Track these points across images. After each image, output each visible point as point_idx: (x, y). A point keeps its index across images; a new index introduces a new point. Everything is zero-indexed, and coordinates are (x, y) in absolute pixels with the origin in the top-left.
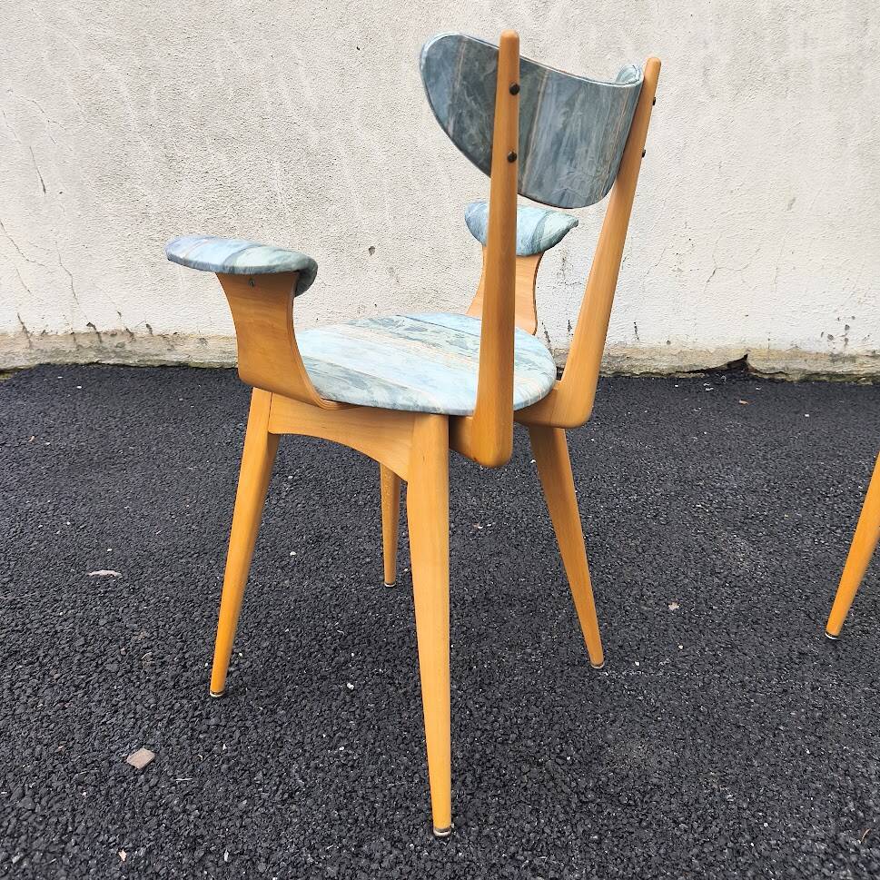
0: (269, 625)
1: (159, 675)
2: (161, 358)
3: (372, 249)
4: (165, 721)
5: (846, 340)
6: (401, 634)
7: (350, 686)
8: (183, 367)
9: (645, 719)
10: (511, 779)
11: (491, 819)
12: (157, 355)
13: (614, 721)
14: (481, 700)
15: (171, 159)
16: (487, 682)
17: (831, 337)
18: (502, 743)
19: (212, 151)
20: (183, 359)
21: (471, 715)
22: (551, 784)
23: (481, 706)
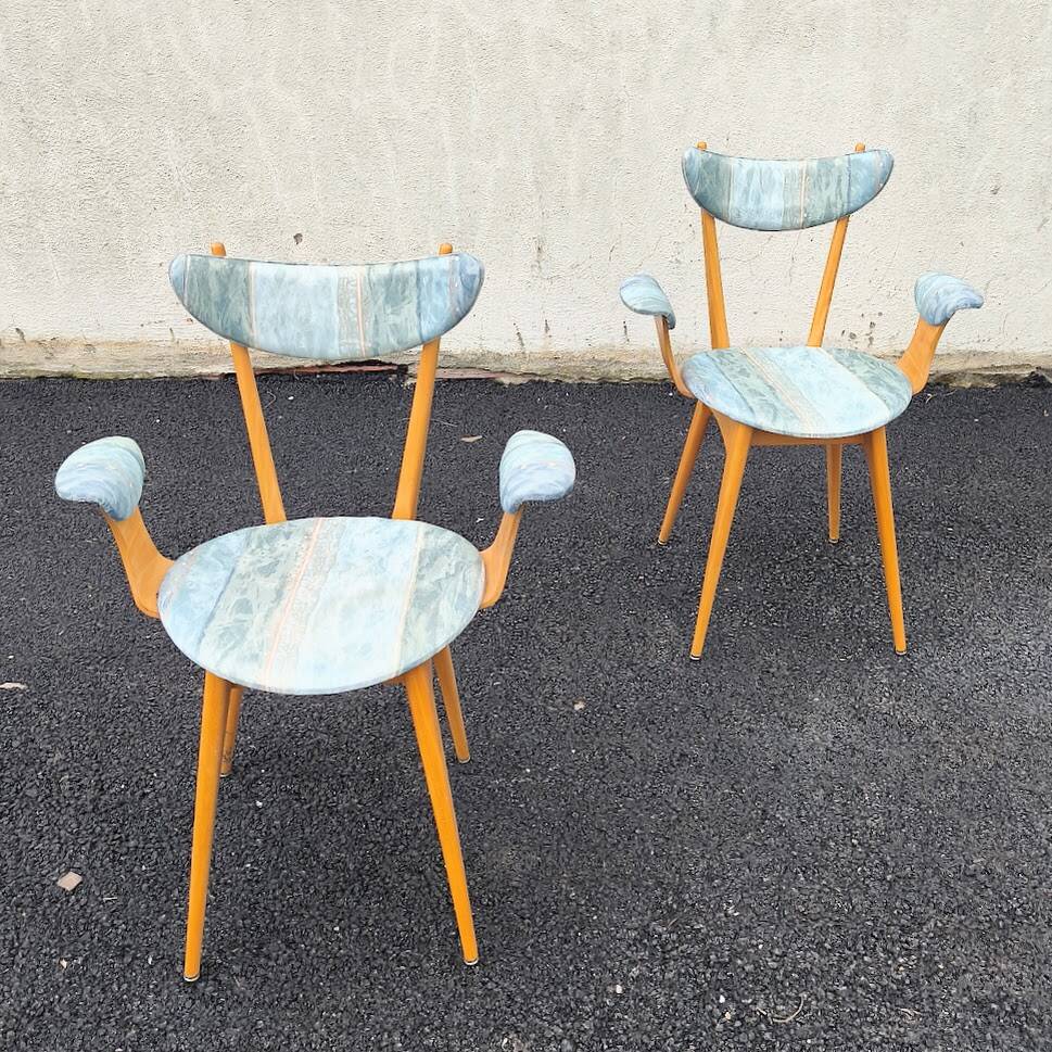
0: (182, 742)
1: (78, 798)
2: (37, 367)
3: (298, 237)
4: (88, 845)
5: (871, 339)
6: (311, 747)
7: (259, 804)
8: (68, 378)
9: (522, 826)
10: (394, 887)
11: (371, 922)
12: (32, 365)
13: (493, 830)
14: (378, 813)
15: (30, 126)
16: (386, 794)
17: (853, 336)
18: (391, 854)
19: (83, 115)
20: (66, 369)
21: (367, 827)
22: (427, 889)
23: (377, 819)
